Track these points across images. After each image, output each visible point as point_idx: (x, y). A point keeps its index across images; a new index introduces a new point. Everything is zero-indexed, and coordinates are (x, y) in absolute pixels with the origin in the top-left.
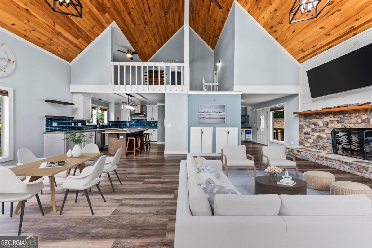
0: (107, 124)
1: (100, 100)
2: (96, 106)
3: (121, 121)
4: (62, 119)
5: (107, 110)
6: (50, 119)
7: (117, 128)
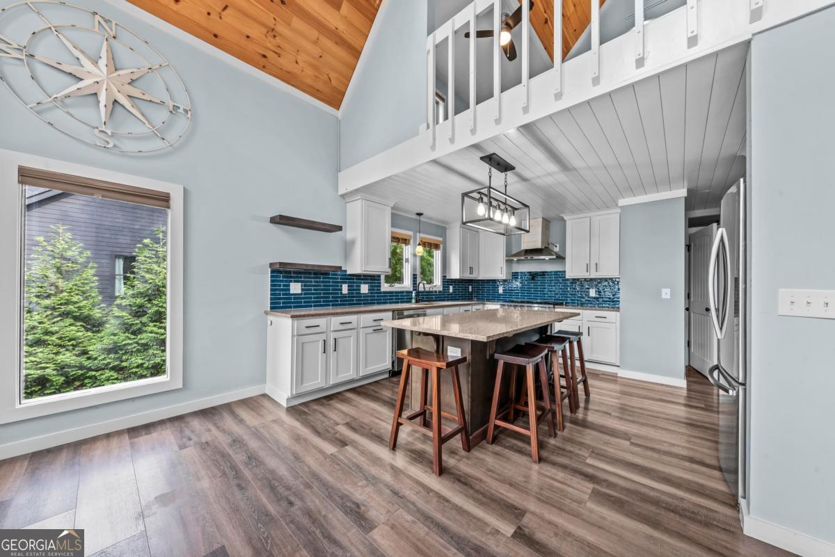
0: (441, 289)
1: (420, 214)
2: (411, 233)
3: (480, 278)
4: (315, 274)
5: (441, 246)
6: (282, 273)
7: (470, 299)
